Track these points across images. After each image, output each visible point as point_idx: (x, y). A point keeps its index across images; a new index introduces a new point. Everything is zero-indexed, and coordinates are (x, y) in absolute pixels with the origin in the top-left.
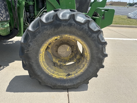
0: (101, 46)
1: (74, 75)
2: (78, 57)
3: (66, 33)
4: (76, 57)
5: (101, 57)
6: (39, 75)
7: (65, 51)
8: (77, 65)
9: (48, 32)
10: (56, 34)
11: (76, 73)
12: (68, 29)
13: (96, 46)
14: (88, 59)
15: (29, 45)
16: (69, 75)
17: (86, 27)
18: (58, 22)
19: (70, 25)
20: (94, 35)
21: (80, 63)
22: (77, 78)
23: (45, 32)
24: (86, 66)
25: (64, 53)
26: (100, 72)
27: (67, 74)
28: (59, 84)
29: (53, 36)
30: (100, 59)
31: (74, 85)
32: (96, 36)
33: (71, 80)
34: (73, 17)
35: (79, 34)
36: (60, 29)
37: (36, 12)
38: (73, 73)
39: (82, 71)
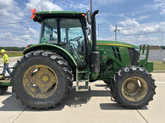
0: (152, 81)
1: (139, 99)
2: (139, 89)
3: (135, 76)
4: (137, 90)
5: (154, 87)
6: (121, 99)
7: (131, 86)
8: (139, 94)
9: (127, 76)
10: (130, 77)
11: (140, 98)
12: (136, 74)
13: (150, 82)
14: (147, 89)
15: (118, 82)
16: (136, 99)
17: (144, 73)
18: (132, 72)
19: (137, 72)
20: (148, 76)
21: (141, 93)
22: (141, 101)
23: (126, 76)
24: (146, 93)
25: (131, 87)
26: (154, 97)
27: (135, 99)
28: (132, 104)
29: (129, 77)
30: (153, 88)
31: (140, 105)
32: (149, 77)
33: (138, 102)
34: (138, 69)
35: (141, 76)
36: (133, 74)
37: (107, 66)
38: (138, 98)
39: (144, 96)
